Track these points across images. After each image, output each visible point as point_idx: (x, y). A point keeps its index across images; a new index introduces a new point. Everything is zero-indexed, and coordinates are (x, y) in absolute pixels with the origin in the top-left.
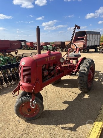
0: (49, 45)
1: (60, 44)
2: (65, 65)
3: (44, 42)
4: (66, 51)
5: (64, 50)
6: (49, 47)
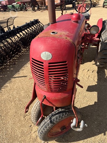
1: (30, 1)
6: (15, 7)
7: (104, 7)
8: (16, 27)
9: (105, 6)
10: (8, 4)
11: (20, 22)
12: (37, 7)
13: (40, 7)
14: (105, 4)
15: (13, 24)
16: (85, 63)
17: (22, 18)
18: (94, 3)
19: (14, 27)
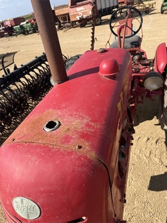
0: (25, 23)
4: (61, 28)
6: (25, 27)
7: (162, 12)
8: (19, 67)
9: (165, 12)
10: (14, 24)
11: (32, 52)
12: (57, 25)
13: (62, 25)
14: (164, 8)
15: (13, 63)
16: (141, 124)
17: (34, 46)
18: (146, 8)
19: (15, 68)
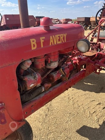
0: (71, 22)
1: (84, 20)
2: (89, 54)
3: (65, 19)
4: (90, 28)
5: (88, 28)
